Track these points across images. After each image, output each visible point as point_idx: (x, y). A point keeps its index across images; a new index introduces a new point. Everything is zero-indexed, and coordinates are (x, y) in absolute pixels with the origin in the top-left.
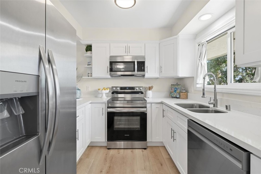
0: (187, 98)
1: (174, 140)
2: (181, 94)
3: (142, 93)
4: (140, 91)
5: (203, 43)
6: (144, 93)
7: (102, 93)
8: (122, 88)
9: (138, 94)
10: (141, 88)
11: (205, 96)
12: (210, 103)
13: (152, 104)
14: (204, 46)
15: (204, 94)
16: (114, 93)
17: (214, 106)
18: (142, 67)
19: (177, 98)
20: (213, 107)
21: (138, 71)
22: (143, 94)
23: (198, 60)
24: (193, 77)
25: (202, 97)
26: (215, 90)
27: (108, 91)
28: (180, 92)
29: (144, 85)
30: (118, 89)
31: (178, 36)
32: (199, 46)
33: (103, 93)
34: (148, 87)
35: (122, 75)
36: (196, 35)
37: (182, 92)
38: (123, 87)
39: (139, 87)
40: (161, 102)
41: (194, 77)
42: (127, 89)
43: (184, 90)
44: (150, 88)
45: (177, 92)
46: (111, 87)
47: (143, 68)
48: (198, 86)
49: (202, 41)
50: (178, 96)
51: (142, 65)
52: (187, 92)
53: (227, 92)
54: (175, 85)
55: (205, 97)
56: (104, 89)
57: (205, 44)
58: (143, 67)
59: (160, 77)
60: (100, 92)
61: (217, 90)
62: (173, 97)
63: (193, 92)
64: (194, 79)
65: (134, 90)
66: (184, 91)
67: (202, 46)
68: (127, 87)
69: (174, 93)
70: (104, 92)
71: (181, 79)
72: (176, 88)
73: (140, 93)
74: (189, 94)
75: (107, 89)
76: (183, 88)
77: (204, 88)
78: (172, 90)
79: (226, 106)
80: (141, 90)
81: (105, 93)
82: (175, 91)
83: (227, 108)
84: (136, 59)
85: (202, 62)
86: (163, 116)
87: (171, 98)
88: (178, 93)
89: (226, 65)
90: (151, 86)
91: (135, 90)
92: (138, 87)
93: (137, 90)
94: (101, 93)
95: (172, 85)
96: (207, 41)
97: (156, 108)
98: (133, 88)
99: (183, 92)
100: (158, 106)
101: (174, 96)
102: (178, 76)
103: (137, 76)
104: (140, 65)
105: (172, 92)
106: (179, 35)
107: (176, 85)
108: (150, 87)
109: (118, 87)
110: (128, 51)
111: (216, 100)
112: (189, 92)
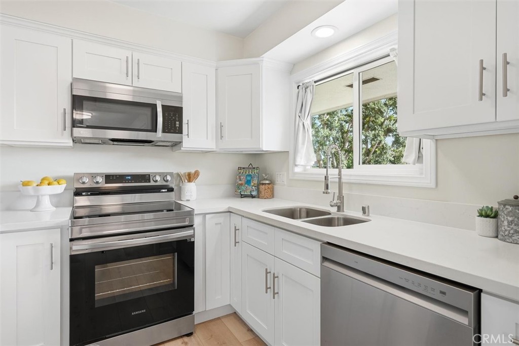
0: (272, 196)
1: (274, 294)
2: (262, 187)
3: (171, 190)
4: (165, 183)
5: (307, 85)
6: (175, 188)
7: (38, 197)
8: (109, 178)
9: (160, 192)
10: (169, 178)
11: (329, 191)
12: (333, 204)
13: (207, 216)
14: (308, 90)
15: (327, 187)
16: (84, 194)
17: (339, 210)
18: (175, 121)
19: (253, 197)
20: (337, 211)
21: (164, 131)
22: (173, 193)
23: (298, 117)
24: (286, 152)
25: (324, 193)
26: (340, 179)
27: (59, 189)
28: (259, 184)
29: (174, 169)
30: (100, 179)
31: (262, 59)
32: (298, 88)
33: (42, 195)
34: (185, 173)
35: (113, 140)
36: (294, 66)
37: (263, 184)
38: (113, 176)
39: (164, 176)
40: (227, 210)
41: (288, 152)
42: (129, 180)
43: (266, 179)
44: (191, 177)
45: (252, 184)
46: (73, 174)
47: (177, 125)
48: (297, 170)
49: (305, 80)
50: (254, 193)
51: (174, 115)
52: (272, 183)
53: (358, 182)
54: (247, 168)
55: (329, 193)
56: (47, 182)
57: (312, 87)
58: (177, 123)
59: (218, 150)
60: (32, 192)
62: (242, 196)
63: (285, 183)
64: (288, 154)
65: (150, 182)
66: (267, 182)
67: (304, 88)
68: (128, 176)
69: (246, 185)
70: (46, 190)
71: (258, 155)
72: (250, 175)
73: (163, 190)
74: (275, 187)
75: (57, 180)
76: (264, 175)
77: (327, 174)
78: (240, 180)
79: (364, 209)
80: (167, 181)
81: (50, 196)
82: (248, 182)
83: (364, 212)
84: (159, 99)
85: (304, 122)
86: (236, 243)
87: (238, 197)
88: (256, 185)
90: (193, 171)
91: (152, 183)
92: (160, 174)
93: (156, 181)
94: (32, 196)
95: (240, 168)
96: (315, 82)
97: (216, 224)
98: (145, 177)
99: (265, 184)
100: (221, 219)
101: (246, 193)
102: (260, 148)
103: (158, 144)
104: (169, 114)
105: (241, 184)
106: (263, 57)
107: (249, 168)
108: (189, 174)
109: (98, 174)
110: (135, 73)
111: (341, 197)
112: (276, 182)
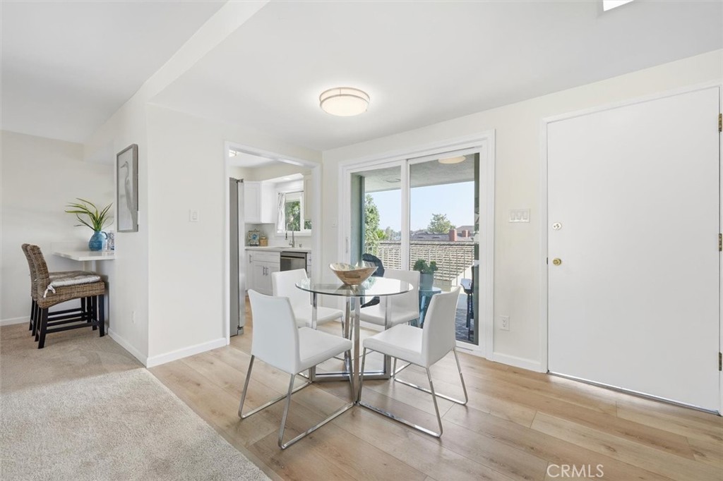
0: (267, 245)
2: (262, 241)
17: (292, 246)
19: (257, 245)
23: (279, 208)
24: (274, 224)
28: (260, 239)
32: (279, 194)
43: (264, 237)
45: (256, 239)
48: (278, 232)
50: (258, 243)
52: (267, 238)
61: (295, 235)
62: (252, 245)
63: (273, 238)
67: (282, 195)
71: (260, 225)
72: (255, 235)
74: (268, 240)
76: (263, 235)
78: (250, 237)
82: (254, 238)
85: (282, 210)
86: (250, 262)
87: (249, 246)
88: (258, 240)
89: (299, 209)
95: (250, 231)
99: (263, 239)
101: (254, 244)
102: (260, 222)
107: (254, 231)
111: (293, 242)
112: (269, 238)
